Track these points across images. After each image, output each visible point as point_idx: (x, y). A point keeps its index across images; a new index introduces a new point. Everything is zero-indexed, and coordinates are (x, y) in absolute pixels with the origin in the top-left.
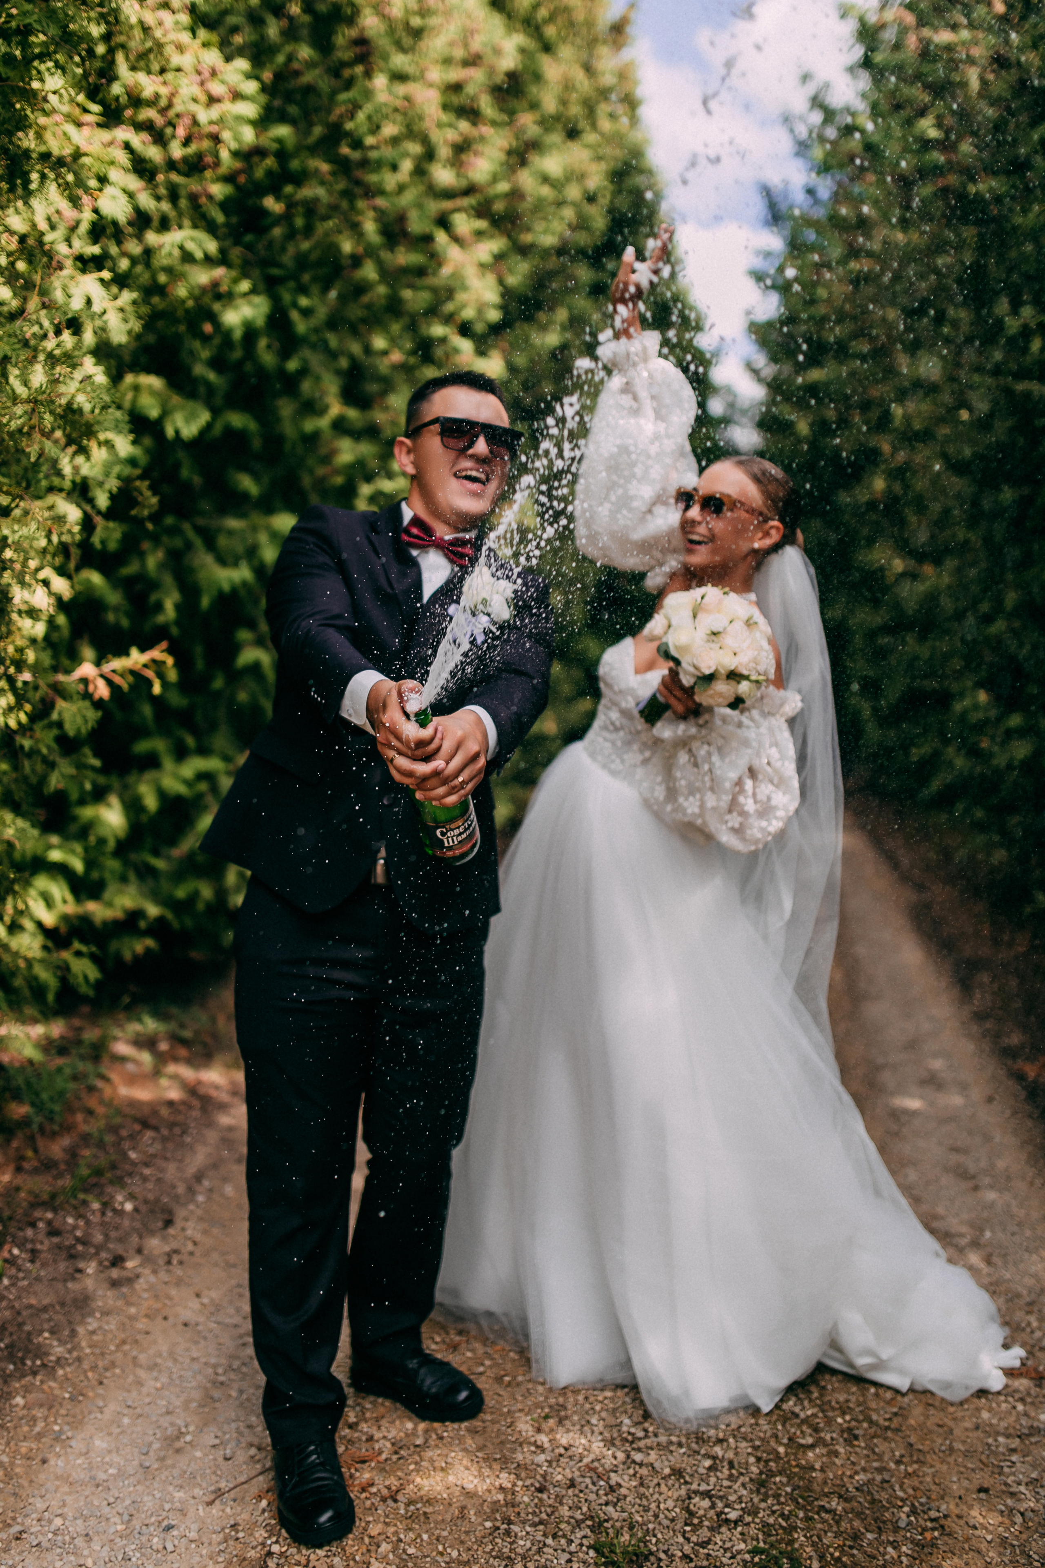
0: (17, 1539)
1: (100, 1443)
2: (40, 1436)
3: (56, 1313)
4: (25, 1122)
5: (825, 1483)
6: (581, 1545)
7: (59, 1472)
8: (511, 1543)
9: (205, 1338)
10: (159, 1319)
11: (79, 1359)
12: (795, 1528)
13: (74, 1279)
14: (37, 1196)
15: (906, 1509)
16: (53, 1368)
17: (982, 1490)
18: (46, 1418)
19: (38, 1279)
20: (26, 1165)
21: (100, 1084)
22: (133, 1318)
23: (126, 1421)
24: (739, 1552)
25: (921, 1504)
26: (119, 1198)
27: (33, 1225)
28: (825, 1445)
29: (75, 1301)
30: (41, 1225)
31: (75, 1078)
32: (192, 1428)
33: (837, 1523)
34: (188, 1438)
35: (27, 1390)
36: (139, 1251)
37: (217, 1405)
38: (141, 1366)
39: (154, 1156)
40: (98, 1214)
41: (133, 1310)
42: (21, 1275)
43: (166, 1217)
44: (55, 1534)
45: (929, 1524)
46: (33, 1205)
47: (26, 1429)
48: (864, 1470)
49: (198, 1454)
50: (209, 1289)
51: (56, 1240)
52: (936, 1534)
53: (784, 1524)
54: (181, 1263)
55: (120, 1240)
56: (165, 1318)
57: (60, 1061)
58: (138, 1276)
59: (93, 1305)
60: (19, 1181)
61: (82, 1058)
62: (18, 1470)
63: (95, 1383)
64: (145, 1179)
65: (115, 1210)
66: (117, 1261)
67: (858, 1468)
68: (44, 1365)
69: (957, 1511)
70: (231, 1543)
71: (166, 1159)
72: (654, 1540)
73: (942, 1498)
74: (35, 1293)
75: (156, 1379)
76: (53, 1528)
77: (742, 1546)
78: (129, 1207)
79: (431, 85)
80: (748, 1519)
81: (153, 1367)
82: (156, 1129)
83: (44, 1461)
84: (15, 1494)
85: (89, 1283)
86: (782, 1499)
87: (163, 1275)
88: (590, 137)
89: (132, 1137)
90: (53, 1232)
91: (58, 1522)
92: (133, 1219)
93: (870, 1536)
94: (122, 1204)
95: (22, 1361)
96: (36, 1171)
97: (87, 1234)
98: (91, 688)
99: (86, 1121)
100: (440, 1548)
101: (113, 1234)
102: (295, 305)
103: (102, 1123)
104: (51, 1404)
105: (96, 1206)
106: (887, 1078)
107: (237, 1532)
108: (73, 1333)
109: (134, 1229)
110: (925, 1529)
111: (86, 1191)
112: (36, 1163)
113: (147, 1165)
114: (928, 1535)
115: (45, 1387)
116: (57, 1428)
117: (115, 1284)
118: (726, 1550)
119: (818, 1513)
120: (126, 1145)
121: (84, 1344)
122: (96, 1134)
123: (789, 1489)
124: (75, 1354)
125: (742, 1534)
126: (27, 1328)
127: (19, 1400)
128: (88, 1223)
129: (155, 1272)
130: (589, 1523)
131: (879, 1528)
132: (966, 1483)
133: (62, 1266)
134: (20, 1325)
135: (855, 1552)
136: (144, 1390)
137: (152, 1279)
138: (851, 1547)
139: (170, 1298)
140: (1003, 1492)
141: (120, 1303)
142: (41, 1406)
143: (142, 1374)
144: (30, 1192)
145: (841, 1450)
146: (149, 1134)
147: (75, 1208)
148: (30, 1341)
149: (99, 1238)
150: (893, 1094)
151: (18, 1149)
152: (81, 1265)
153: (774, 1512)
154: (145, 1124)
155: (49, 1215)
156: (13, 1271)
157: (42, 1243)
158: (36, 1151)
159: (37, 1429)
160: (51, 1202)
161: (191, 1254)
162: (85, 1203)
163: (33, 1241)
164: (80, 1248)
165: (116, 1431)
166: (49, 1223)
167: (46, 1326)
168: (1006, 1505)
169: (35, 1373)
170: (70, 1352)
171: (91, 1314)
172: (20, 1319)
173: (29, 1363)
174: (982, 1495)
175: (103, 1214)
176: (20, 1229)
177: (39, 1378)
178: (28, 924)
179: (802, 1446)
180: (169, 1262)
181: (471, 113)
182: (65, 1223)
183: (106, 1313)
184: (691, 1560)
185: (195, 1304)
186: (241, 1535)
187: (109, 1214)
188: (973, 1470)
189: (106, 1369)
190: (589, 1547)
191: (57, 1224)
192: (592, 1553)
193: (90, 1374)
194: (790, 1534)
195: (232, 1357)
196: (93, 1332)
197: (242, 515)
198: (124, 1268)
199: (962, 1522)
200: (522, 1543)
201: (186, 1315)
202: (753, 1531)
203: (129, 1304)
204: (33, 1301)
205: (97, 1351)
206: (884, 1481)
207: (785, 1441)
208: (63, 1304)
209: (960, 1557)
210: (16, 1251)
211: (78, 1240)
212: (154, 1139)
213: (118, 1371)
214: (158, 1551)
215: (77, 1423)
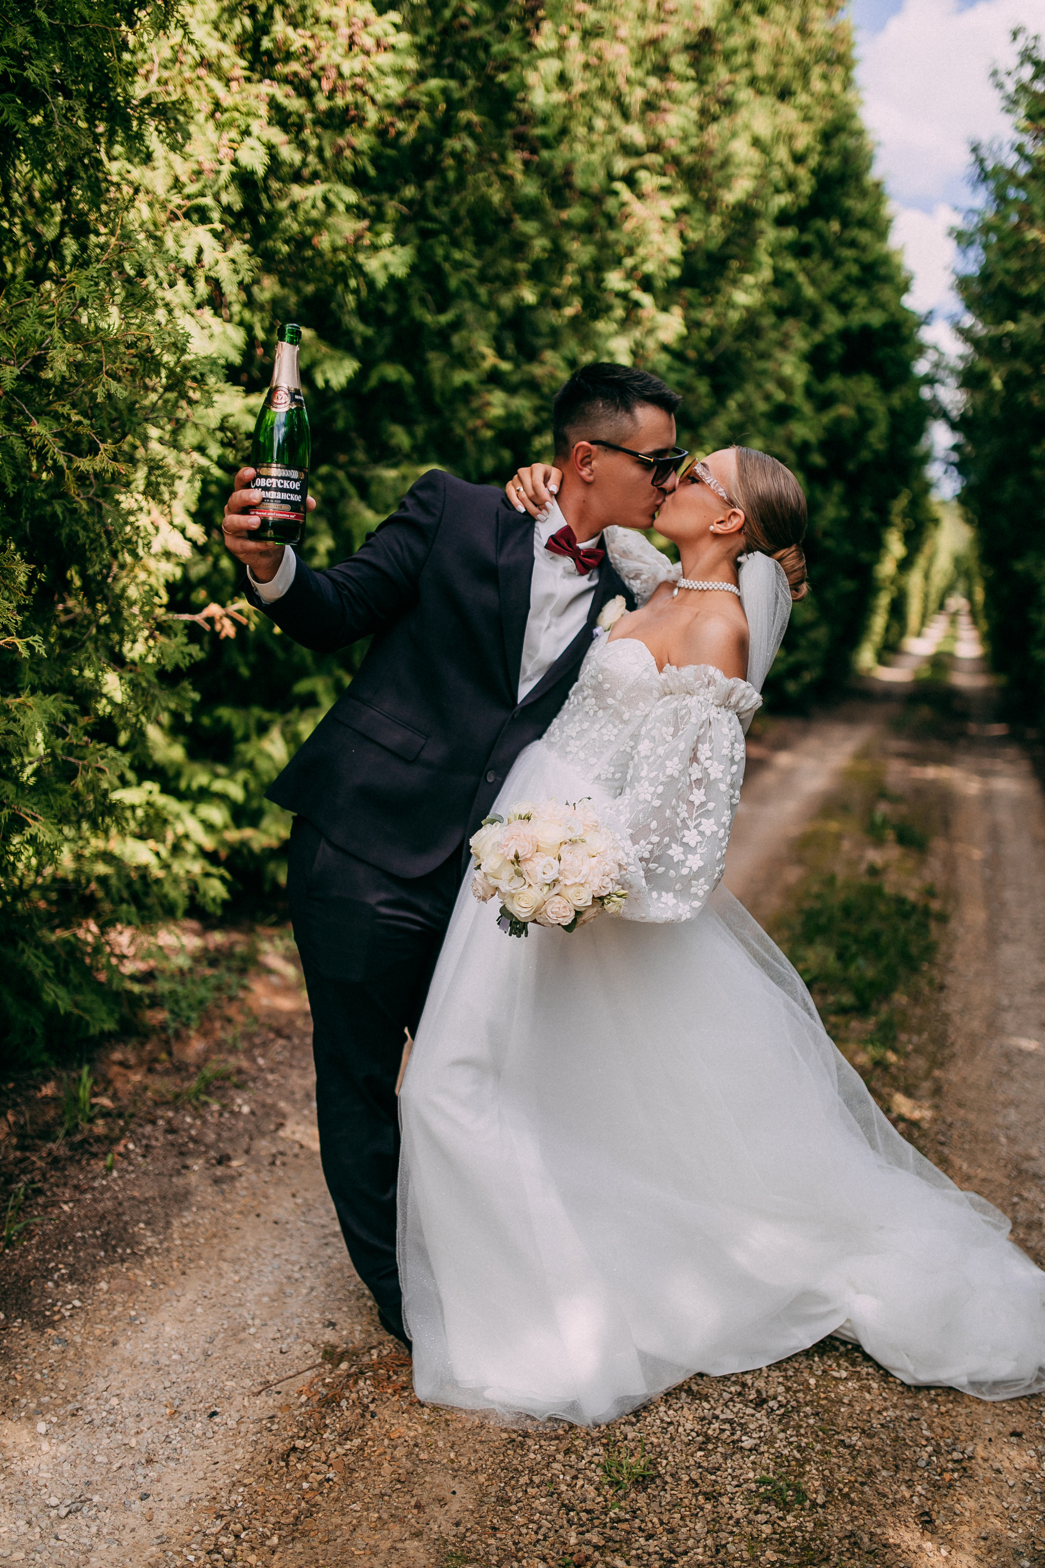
0: (73, 1415)
1: (169, 1330)
2: (116, 1319)
3: (156, 1205)
4: (164, 1027)
5: (851, 1417)
6: (591, 1462)
7: (127, 1354)
8: (522, 1456)
9: (291, 1236)
10: (252, 1217)
11: (168, 1250)
12: (808, 1461)
13: (179, 1173)
14: (162, 1095)
15: (929, 1449)
16: (142, 1257)
17: (1014, 1434)
18: (124, 1304)
19: (145, 1173)
20: (158, 1067)
21: (241, 994)
22: (226, 1214)
23: (199, 1310)
24: (746, 1481)
25: (947, 1445)
26: (239, 1101)
27: (153, 1122)
28: (859, 1379)
29: (175, 1195)
30: (161, 1122)
31: (218, 988)
32: (257, 1322)
33: (854, 1458)
34: (252, 1330)
35: (112, 1276)
36: (247, 1152)
37: (288, 1300)
38: (225, 1260)
39: (281, 1063)
40: (216, 1115)
41: (229, 1206)
42: (131, 1168)
43: (280, 1120)
44: (109, 1412)
45: (950, 1465)
46: (156, 1104)
47: (104, 1312)
48: (895, 1406)
49: (258, 1346)
50: (306, 1190)
51: (170, 1137)
52: (956, 1475)
53: (798, 1456)
54: (284, 1164)
55: (231, 1140)
56: (258, 1215)
57: (208, 972)
58: (240, 1175)
59: (193, 1200)
60: (148, 1081)
61: (229, 969)
62: (87, 1350)
63: (178, 1272)
64: (267, 1084)
65: (232, 1112)
66: (223, 1160)
67: (888, 1404)
68: (134, 1253)
69: (984, 1454)
70: (265, 1433)
71: (291, 1066)
72: (664, 1462)
73: (972, 1439)
74: (140, 1186)
75: (236, 1272)
76: (107, 1407)
77: (751, 1475)
78: (246, 1109)
79: (623, 41)
80: (763, 1448)
81: (235, 1261)
82: (288, 1038)
83: (114, 1344)
84: (81, 1373)
85: (193, 1179)
86: (802, 1431)
87: (265, 1175)
88: (803, 98)
89: (265, 1044)
90: (171, 1130)
91: (114, 1401)
92: (247, 1121)
93: (884, 1473)
94: (240, 1106)
95: (114, 1248)
96: (167, 1073)
97: (201, 1133)
98: (218, 627)
99: (223, 1028)
100: (452, 1455)
101: (225, 1134)
102: (447, 258)
103: (239, 1029)
104: (134, 1289)
105: (216, 1107)
106: (1009, 1019)
107: (273, 1423)
108: (168, 1225)
109: (246, 1130)
110: (944, 1470)
111: (209, 1094)
112: (168, 1065)
113: (272, 1071)
114: (947, 1476)
115: (130, 1274)
116: (133, 1313)
117: (217, 1181)
118: (733, 1478)
119: (836, 1447)
120: (257, 1052)
121: (175, 1236)
122: (230, 1041)
123: (811, 1421)
124: (166, 1245)
125: (753, 1463)
126: (126, 1218)
127: (103, 1285)
128: (205, 1122)
129: (257, 1171)
130: (604, 1441)
131: (897, 1466)
132: (999, 1426)
133: (171, 1162)
134: (119, 1215)
135: (866, 1488)
136: (223, 1281)
137: (254, 1177)
138: (863, 1484)
139: (266, 1197)
140: (1037, 1437)
141: (218, 1199)
142: (123, 1291)
143: (224, 1266)
144: (156, 1091)
145: (875, 1385)
146: (281, 1042)
147: (196, 1108)
148: (125, 1230)
149: (211, 1137)
150: (1010, 1035)
151: (151, 1052)
152: (189, 1162)
153: (791, 1443)
154: (279, 1033)
155: (170, 1114)
156: (125, 1164)
157: (157, 1139)
158: (170, 1053)
159: (115, 1313)
160: (175, 1102)
161: (296, 1156)
162: (206, 1104)
163: (149, 1138)
164: (191, 1145)
165: (188, 1319)
166: (169, 1121)
167: (144, 1217)
168: (1036, 1451)
169: (123, 1261)
170: (161, 1243)
171: (188, 1208)
172: (120, 1210)
173: (120, 1250)
174: (1014, 1439)
175: (221, 1115)
176: (141, 1126)
177: (126, 1265)
178: (190, 848)
179: (835, 1378)
180: (273, 1163)
181: (662, 70)
182: (183, 1121)
183: (202, 1208)
184: (697, 1485)
185: (289, 1204)
186: (275, 1427)
187: (226, 1115)
188: (1010, 1412)
189: (191, 1261)
190: (598, 1465)
191: (175, 1123)
192: (599, 1472)
193: (175, 1264)
194: (802, 1466)
195: (314, 1255)
196: (187, 1225)
197: (395, 466)
198: (229, 1167)
199: (986, 1465)
200: (532, 1456)
201: (278, 1212)
202: (765, 1460)
203: (225, 1200)
204: (136, 1194)
205: (187, 1243)
206: (911, 1419)
207: (819, 1373)
208: (163, 1198)
209: (977, 1500)
210: (131, 1146)
211: (193, 1139)
212: (284, 1047)
213: (202, 1263)
214: (197, 1437)
215: (151, 1310)
